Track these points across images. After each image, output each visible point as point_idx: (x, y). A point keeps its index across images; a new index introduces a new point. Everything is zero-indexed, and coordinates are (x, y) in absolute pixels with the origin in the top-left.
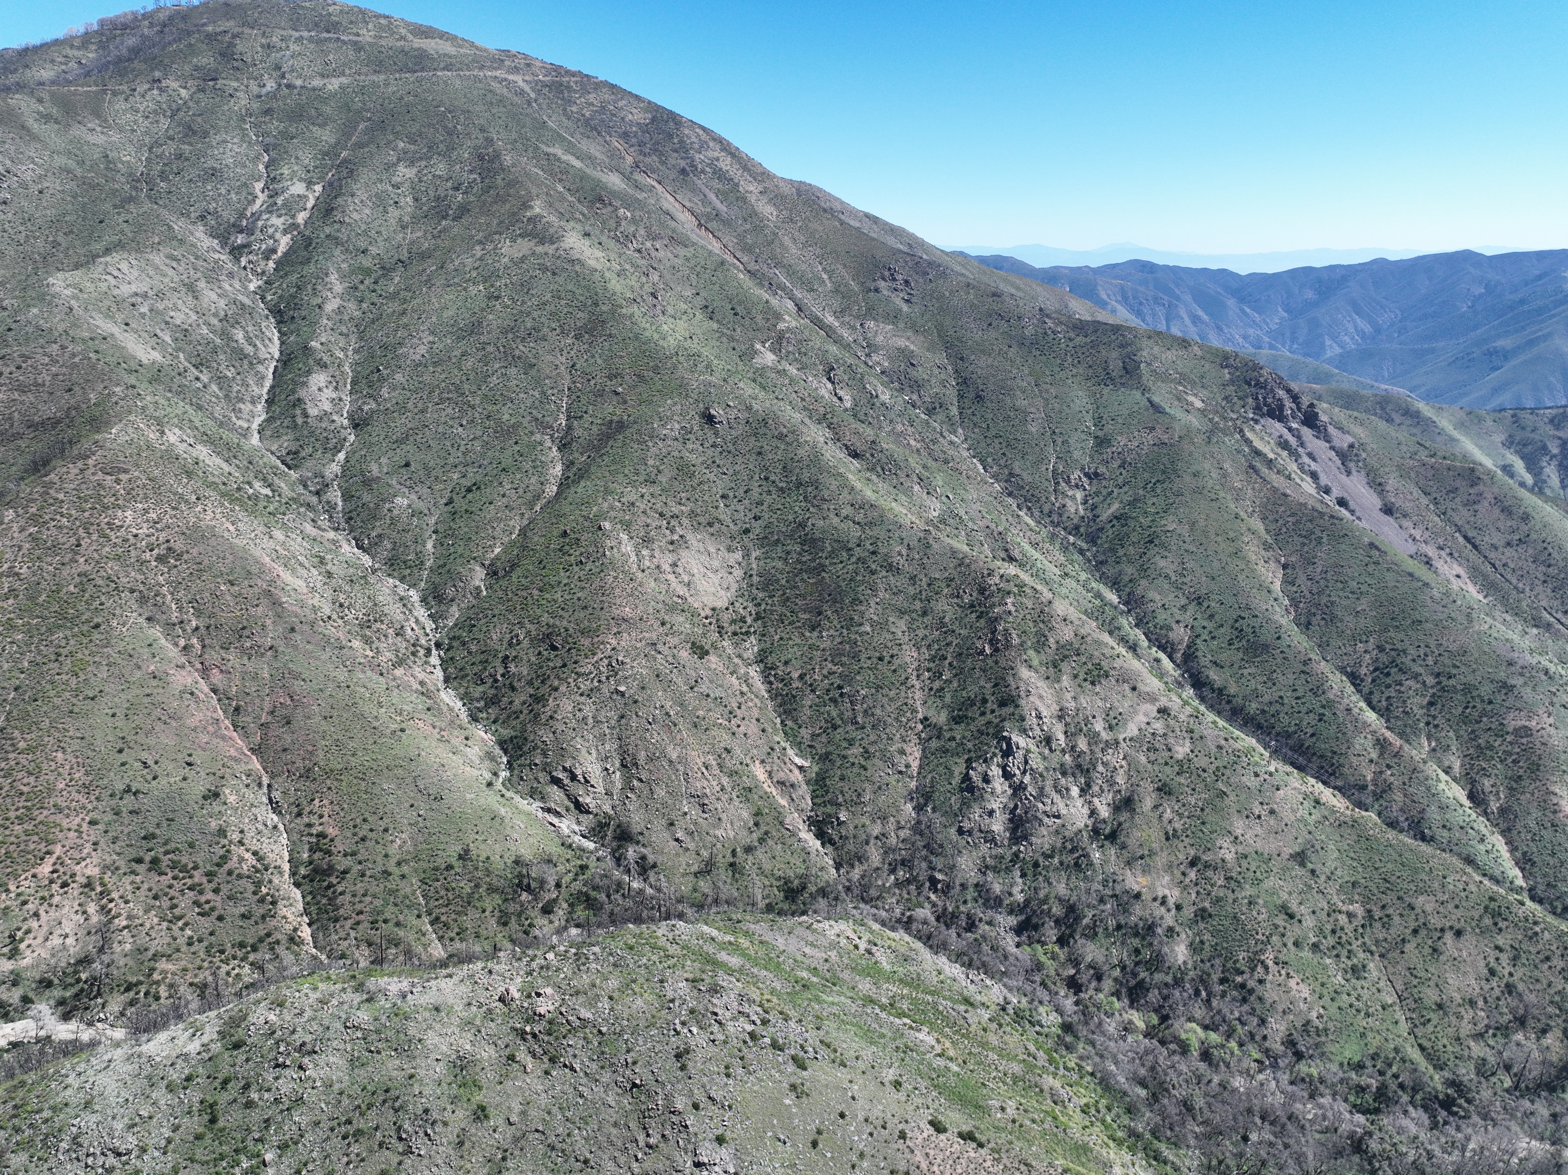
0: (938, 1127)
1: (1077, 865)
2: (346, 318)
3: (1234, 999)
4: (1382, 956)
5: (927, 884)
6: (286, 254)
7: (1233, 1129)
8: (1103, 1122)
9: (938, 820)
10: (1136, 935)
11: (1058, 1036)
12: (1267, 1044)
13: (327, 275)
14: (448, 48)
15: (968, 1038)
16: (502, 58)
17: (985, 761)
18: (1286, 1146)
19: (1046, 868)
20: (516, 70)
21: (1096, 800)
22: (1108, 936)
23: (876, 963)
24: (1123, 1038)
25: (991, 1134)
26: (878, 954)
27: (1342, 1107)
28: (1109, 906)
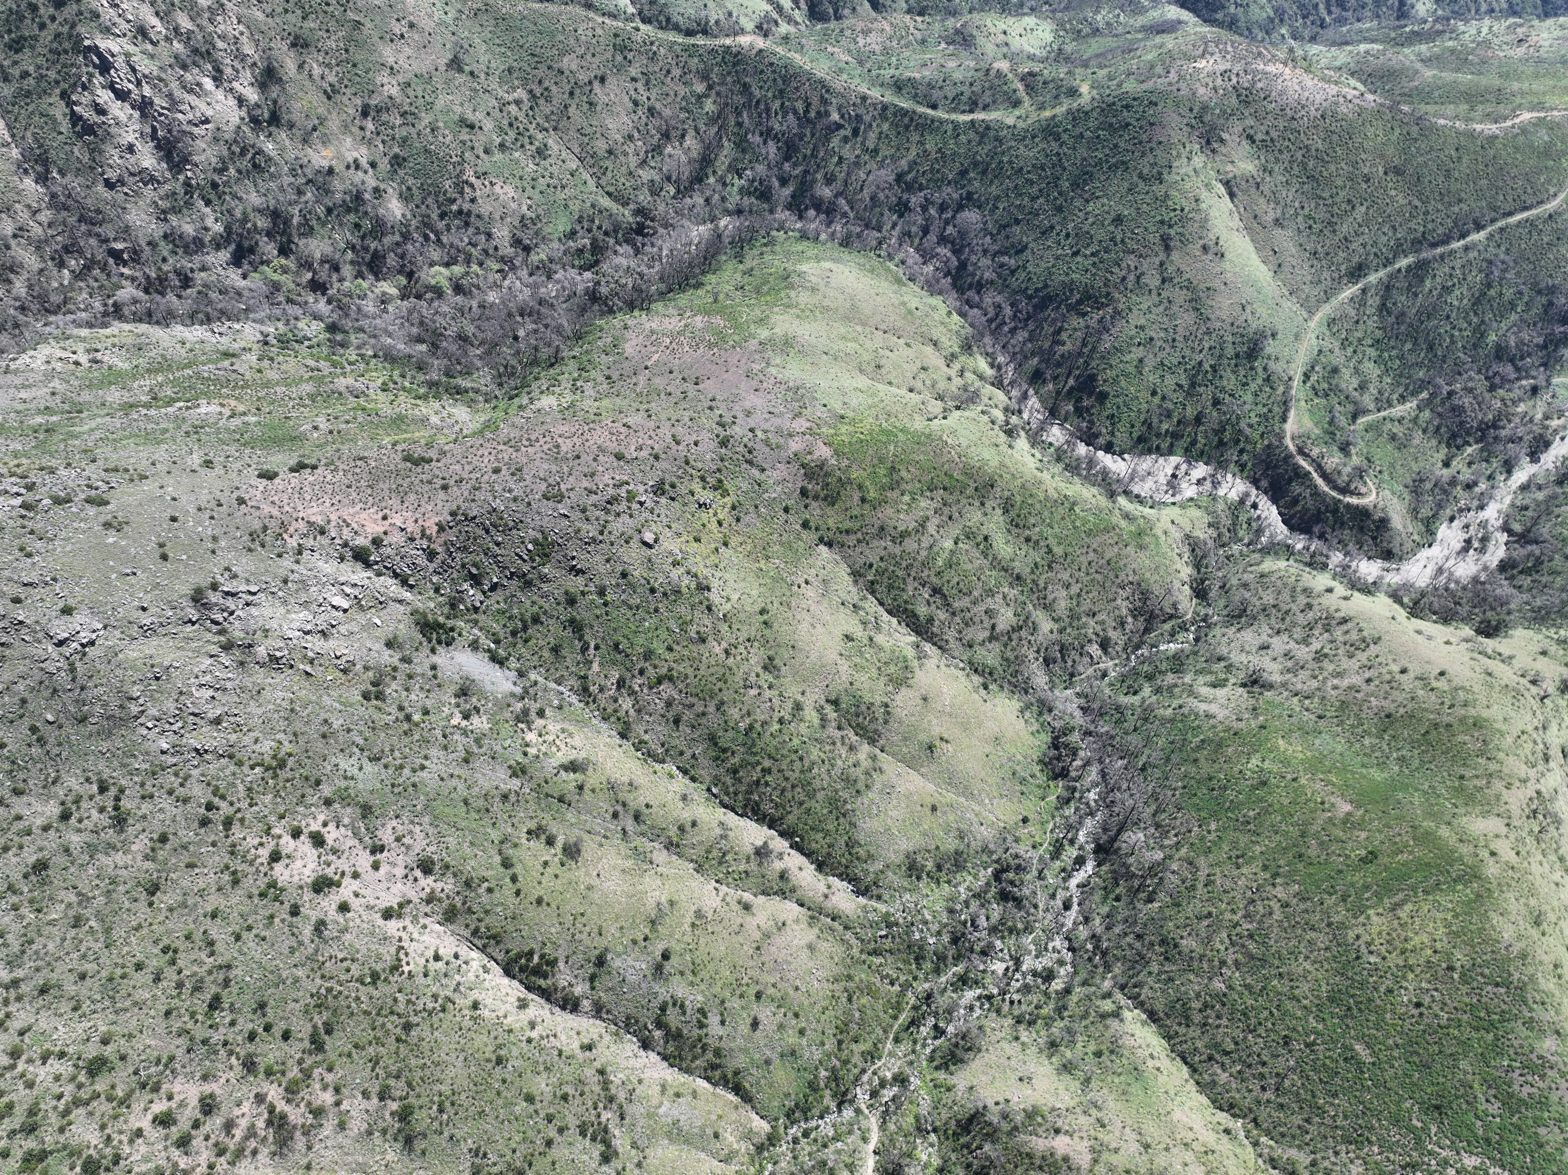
0: (268, 476)
1: (255, 166)
3: (458, 228)
4: (555, 129)
5: (111, 261)
7: (505, 336)
8: (404, 389)
9: (75, 183)
10: (349, 210)
11: (329, 340)
12: (500, 253)
15: (248, 387)
17: (85, 88)
18: (546, 326)
19: (226, 184)
21: (235, 85)
22: (324, 224)
23: (110, 368)
24: (385, 311)
25: (318, 453)
26: (106, 359)
27: (573, 273)
28: (309, 195)
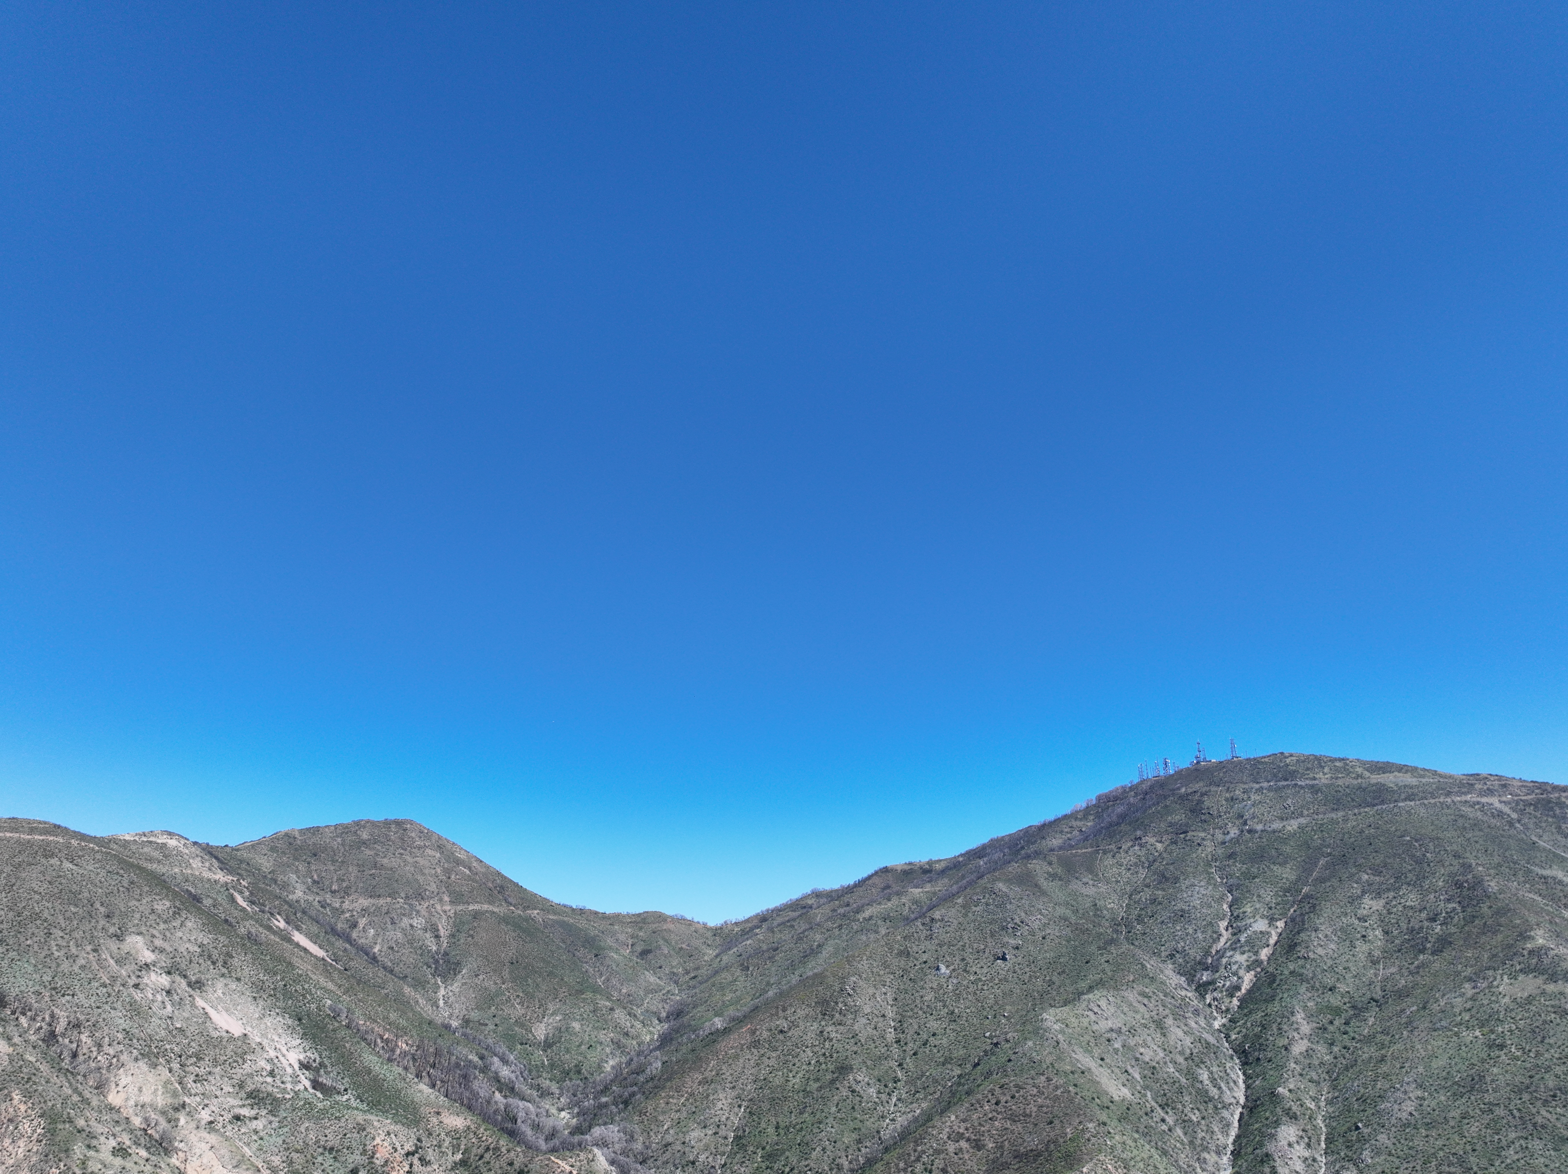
2: (1316, 1062)
6: (1249, 991)
13: (1292, 1013)
14: (1409, 779)
16: (1469, 783)
20: (1490, 792)
